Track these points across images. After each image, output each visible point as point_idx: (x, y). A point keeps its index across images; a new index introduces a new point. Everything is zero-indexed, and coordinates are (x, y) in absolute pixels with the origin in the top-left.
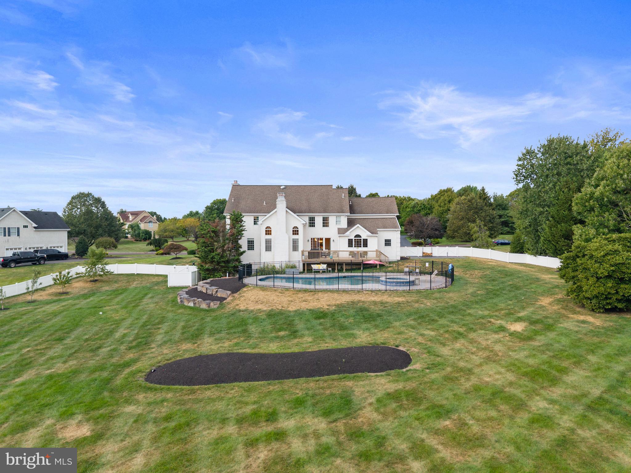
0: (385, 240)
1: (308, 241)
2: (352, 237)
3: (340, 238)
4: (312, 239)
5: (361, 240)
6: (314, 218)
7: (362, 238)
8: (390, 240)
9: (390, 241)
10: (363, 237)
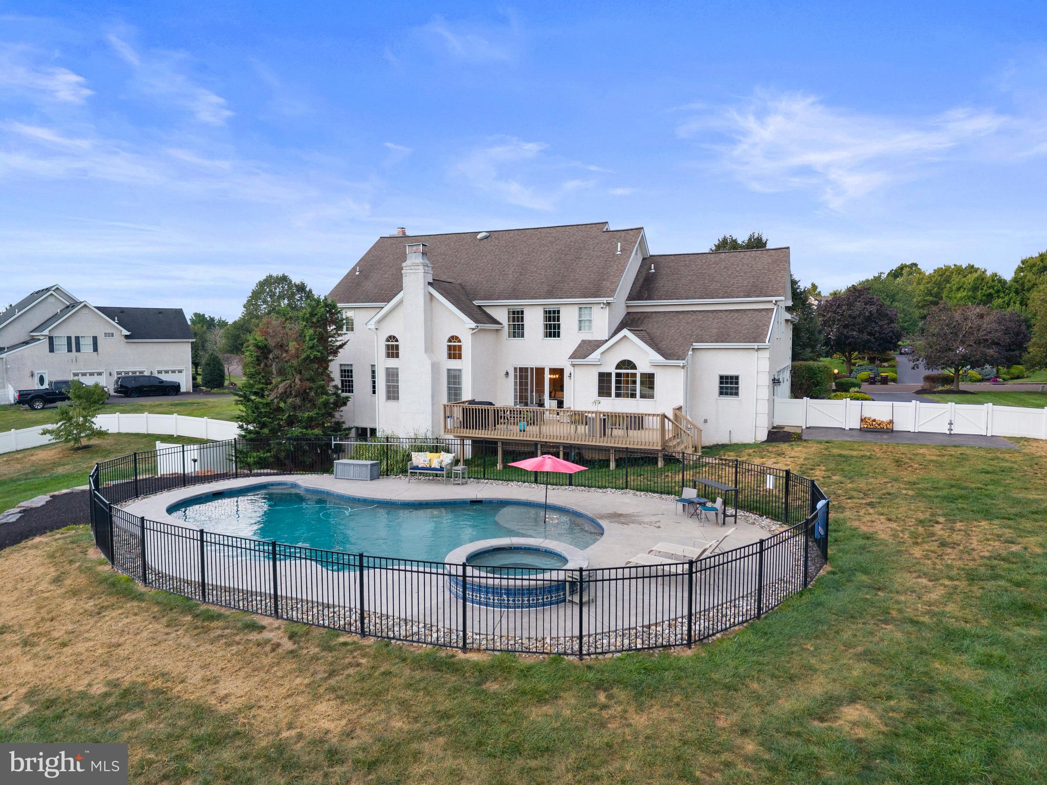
0: (721, 377)
1: (507, 374)
2: (611, 368)
3: (577, 368)
4: (515, 369)
5: (634, 375)
6: (522, 312)
7: (638, 372)
8: (737, 378)
9: (734, 380)
10: (643, 367)
